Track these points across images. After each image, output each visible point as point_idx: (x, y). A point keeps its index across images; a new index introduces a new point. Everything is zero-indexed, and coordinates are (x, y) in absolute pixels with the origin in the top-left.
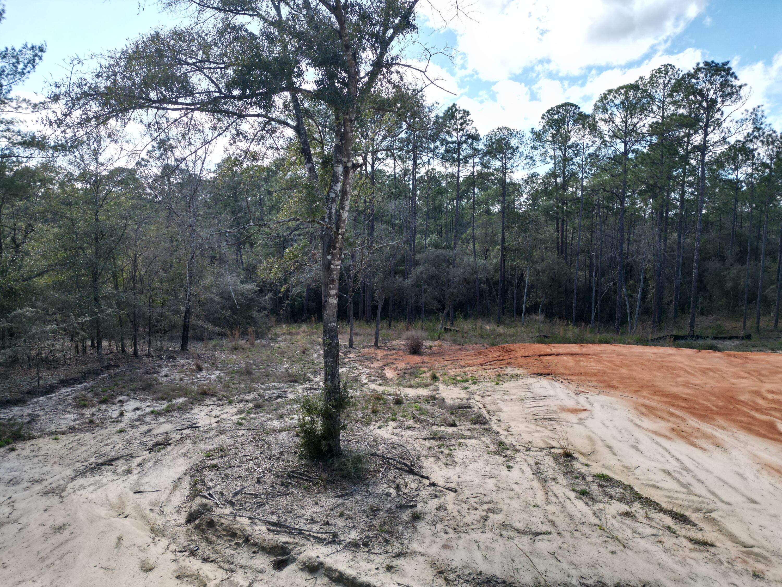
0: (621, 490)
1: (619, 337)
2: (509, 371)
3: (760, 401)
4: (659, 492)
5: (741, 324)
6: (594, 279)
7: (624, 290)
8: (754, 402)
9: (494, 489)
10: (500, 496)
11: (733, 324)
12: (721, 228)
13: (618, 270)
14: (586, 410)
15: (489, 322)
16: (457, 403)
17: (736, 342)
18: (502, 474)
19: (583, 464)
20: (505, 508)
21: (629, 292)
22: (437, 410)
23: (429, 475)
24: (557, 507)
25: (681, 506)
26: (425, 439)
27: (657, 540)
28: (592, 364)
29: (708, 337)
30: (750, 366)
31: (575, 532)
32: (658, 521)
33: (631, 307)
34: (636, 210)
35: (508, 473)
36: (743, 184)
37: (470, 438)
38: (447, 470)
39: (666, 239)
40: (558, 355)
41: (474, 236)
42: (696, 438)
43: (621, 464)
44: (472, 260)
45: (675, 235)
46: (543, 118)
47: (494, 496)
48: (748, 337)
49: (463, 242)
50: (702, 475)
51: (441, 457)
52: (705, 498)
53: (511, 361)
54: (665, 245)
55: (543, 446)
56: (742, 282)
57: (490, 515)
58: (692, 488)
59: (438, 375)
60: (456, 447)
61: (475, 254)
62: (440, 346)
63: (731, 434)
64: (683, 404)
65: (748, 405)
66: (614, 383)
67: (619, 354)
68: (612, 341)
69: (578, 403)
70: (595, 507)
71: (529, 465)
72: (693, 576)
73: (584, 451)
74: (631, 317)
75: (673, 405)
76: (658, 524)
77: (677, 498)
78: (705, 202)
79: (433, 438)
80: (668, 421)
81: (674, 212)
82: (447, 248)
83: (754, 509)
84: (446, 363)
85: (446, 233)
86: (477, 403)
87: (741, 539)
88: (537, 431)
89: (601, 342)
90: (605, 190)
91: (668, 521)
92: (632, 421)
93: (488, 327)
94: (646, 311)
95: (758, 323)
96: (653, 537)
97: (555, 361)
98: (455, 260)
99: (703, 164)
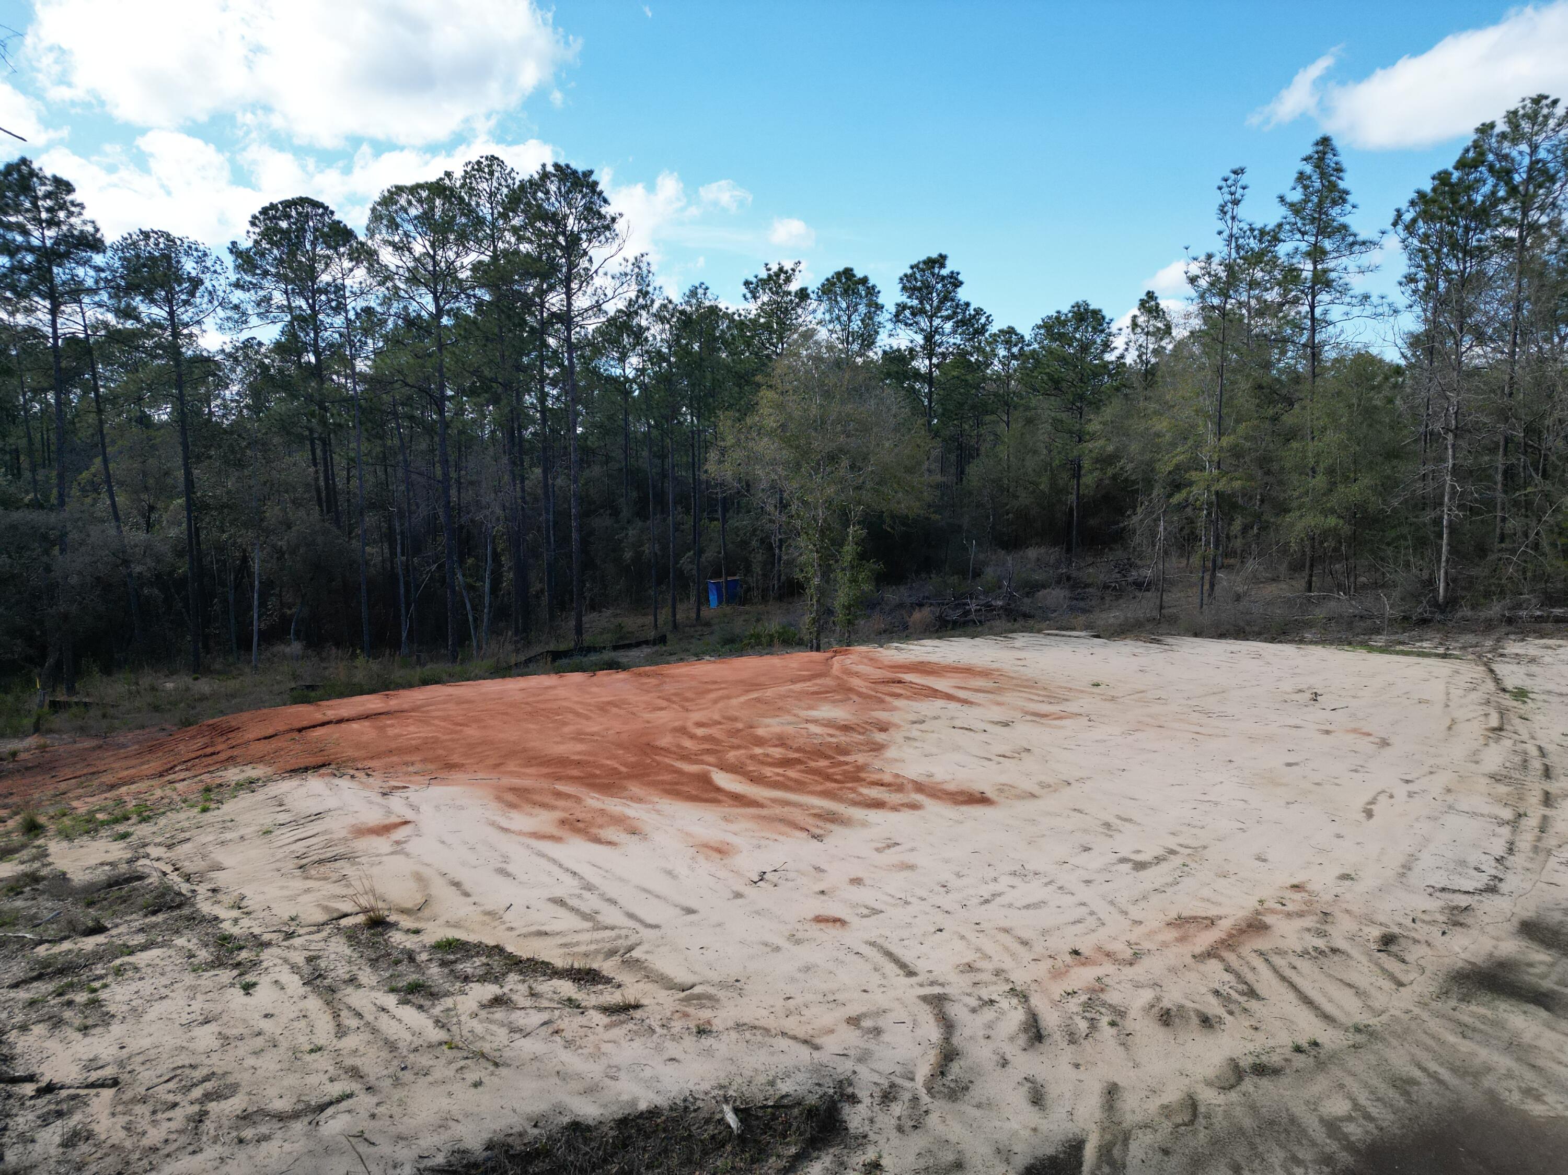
0: (484, 959)
1: (458, 668)
2: (233, 775)
3: (688, 743)
4: (548, 941)
5: (651, 618)
6: (401, 559)
7: (459, 576)
8: (679, 746)
9: (216, 1044)
10: (231, 1054)
11: (640, 620)
12: (608, 459)
13: (443, 539)
14: (406, 823)
15: (172, 673)
16: (101, 875)
17: (646, 650)
18: (232, 1006)
19: (408, 931)
20: (244, 1078)
21: (469, 580)
22: (46, 906)
23: (35, 1069)
24: (362, 1036)
25: (586, 955)
26: (16, 986)
27: (550, 1030)
28: (412, 729)
29: (604, 648)
30: (670, 688)
31: (401, 1074)
32: (550, 995)
33: (474, 608)
34: (465, 423)
35: (247, 999)
36: (635, 386)
37: (144, 948)
38: (88, 1040)
39: (523, 480)
40: (340, 721)
41: (108, 475)
42: (601, 827)
43: (480, 909)
44: (113, 532)
45: (538, 471)
46: (253, 224)
47: (217, 1063)
48: (662, 640)
49: (83, 490)
50: (612, 890)
51: (68, 1014)
52: (621, 928)
53: (235, 752)
54: (523, 490)
55: (321, 917)
56: (646, 549)
57: (212, 1106)
58: (599, 918)
59: (42, 820)
60: (109, 979)
61: (117, 518)
62: (43, 748)
63: (650, 806)
64: (575, 772)
65: (670, 752)
66: (455, 759)
67: (460, 702)
68: (445, 677)
69: (389, 812)
70: (437, 1011)
71: (295, 969)
72: (612, 1072)
73: (409, 905)
74: (476, 628)
75: (559, 778)
76: (551, 1000)
77: (578, 944)
78: (578, 414)
79: (39, 977)
80: (553, 808)
81: (531, 429)
82: (37, 505)
83: (692, 923)
84: (63, 786)
85: (33, 470)
86: (156, 864)
87: (677, 980)
88: (308, 891)
89: (425, 682)
90: (407, 385)
91: (567, 988)
92: (493, 824)
93: (170, 685)
94: (501, 613)
95: (674, 615)
96: (544, 1028)
97: (336, 736)
98: (64, 535)
99: (571, 347)
